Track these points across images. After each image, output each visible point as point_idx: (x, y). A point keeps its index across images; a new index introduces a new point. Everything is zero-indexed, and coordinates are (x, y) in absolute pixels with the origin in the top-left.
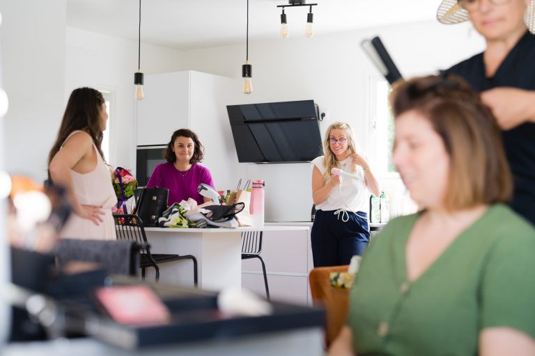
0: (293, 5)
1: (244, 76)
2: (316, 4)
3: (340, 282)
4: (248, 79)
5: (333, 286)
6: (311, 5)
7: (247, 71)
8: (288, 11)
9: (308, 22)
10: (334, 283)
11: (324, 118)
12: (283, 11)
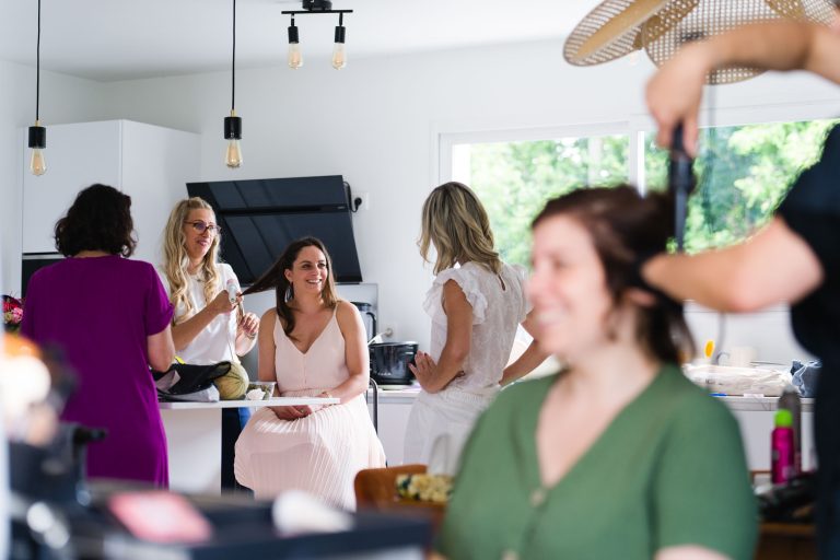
0: (310, 12)
1: (227, 136)
2: (351, 11)
3: (412, 490)
4: (234, 142)
5: (401, 496)
6: (341, 12)
7: (233, 127)
8: (300, 20)
9: (336, 40)
10: (402, 492)
11: (360, 207)
12: (293, 20)
